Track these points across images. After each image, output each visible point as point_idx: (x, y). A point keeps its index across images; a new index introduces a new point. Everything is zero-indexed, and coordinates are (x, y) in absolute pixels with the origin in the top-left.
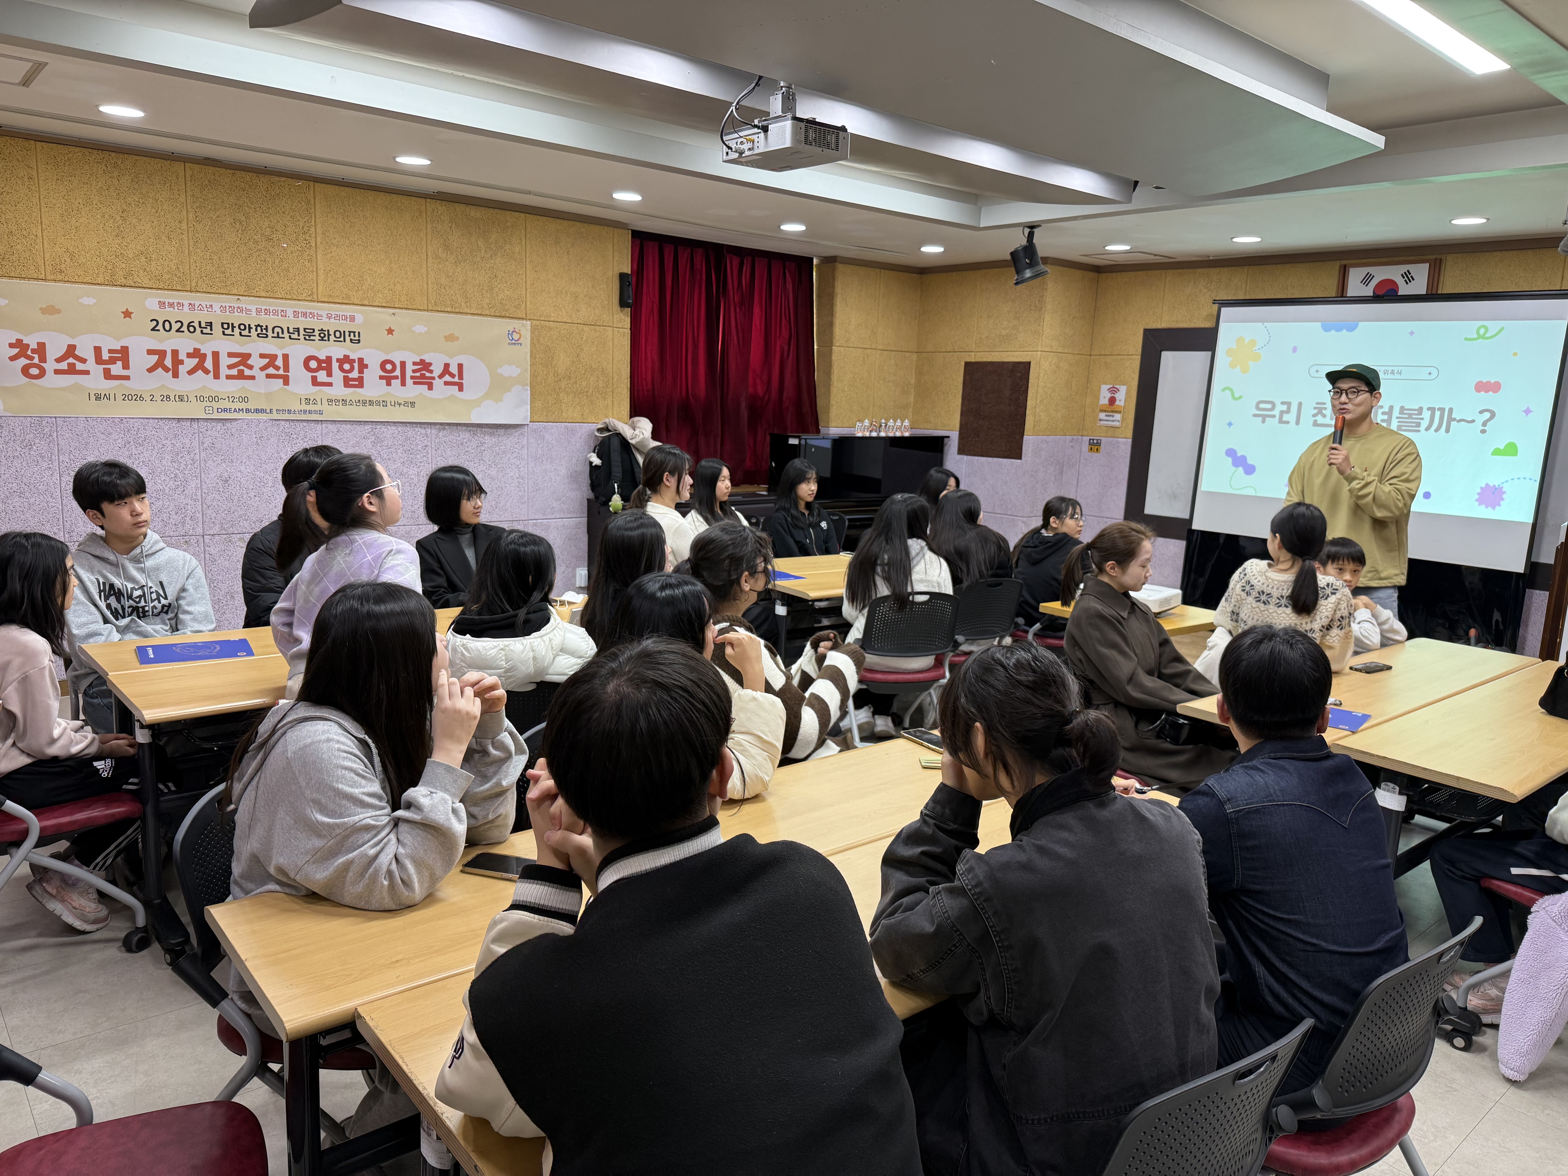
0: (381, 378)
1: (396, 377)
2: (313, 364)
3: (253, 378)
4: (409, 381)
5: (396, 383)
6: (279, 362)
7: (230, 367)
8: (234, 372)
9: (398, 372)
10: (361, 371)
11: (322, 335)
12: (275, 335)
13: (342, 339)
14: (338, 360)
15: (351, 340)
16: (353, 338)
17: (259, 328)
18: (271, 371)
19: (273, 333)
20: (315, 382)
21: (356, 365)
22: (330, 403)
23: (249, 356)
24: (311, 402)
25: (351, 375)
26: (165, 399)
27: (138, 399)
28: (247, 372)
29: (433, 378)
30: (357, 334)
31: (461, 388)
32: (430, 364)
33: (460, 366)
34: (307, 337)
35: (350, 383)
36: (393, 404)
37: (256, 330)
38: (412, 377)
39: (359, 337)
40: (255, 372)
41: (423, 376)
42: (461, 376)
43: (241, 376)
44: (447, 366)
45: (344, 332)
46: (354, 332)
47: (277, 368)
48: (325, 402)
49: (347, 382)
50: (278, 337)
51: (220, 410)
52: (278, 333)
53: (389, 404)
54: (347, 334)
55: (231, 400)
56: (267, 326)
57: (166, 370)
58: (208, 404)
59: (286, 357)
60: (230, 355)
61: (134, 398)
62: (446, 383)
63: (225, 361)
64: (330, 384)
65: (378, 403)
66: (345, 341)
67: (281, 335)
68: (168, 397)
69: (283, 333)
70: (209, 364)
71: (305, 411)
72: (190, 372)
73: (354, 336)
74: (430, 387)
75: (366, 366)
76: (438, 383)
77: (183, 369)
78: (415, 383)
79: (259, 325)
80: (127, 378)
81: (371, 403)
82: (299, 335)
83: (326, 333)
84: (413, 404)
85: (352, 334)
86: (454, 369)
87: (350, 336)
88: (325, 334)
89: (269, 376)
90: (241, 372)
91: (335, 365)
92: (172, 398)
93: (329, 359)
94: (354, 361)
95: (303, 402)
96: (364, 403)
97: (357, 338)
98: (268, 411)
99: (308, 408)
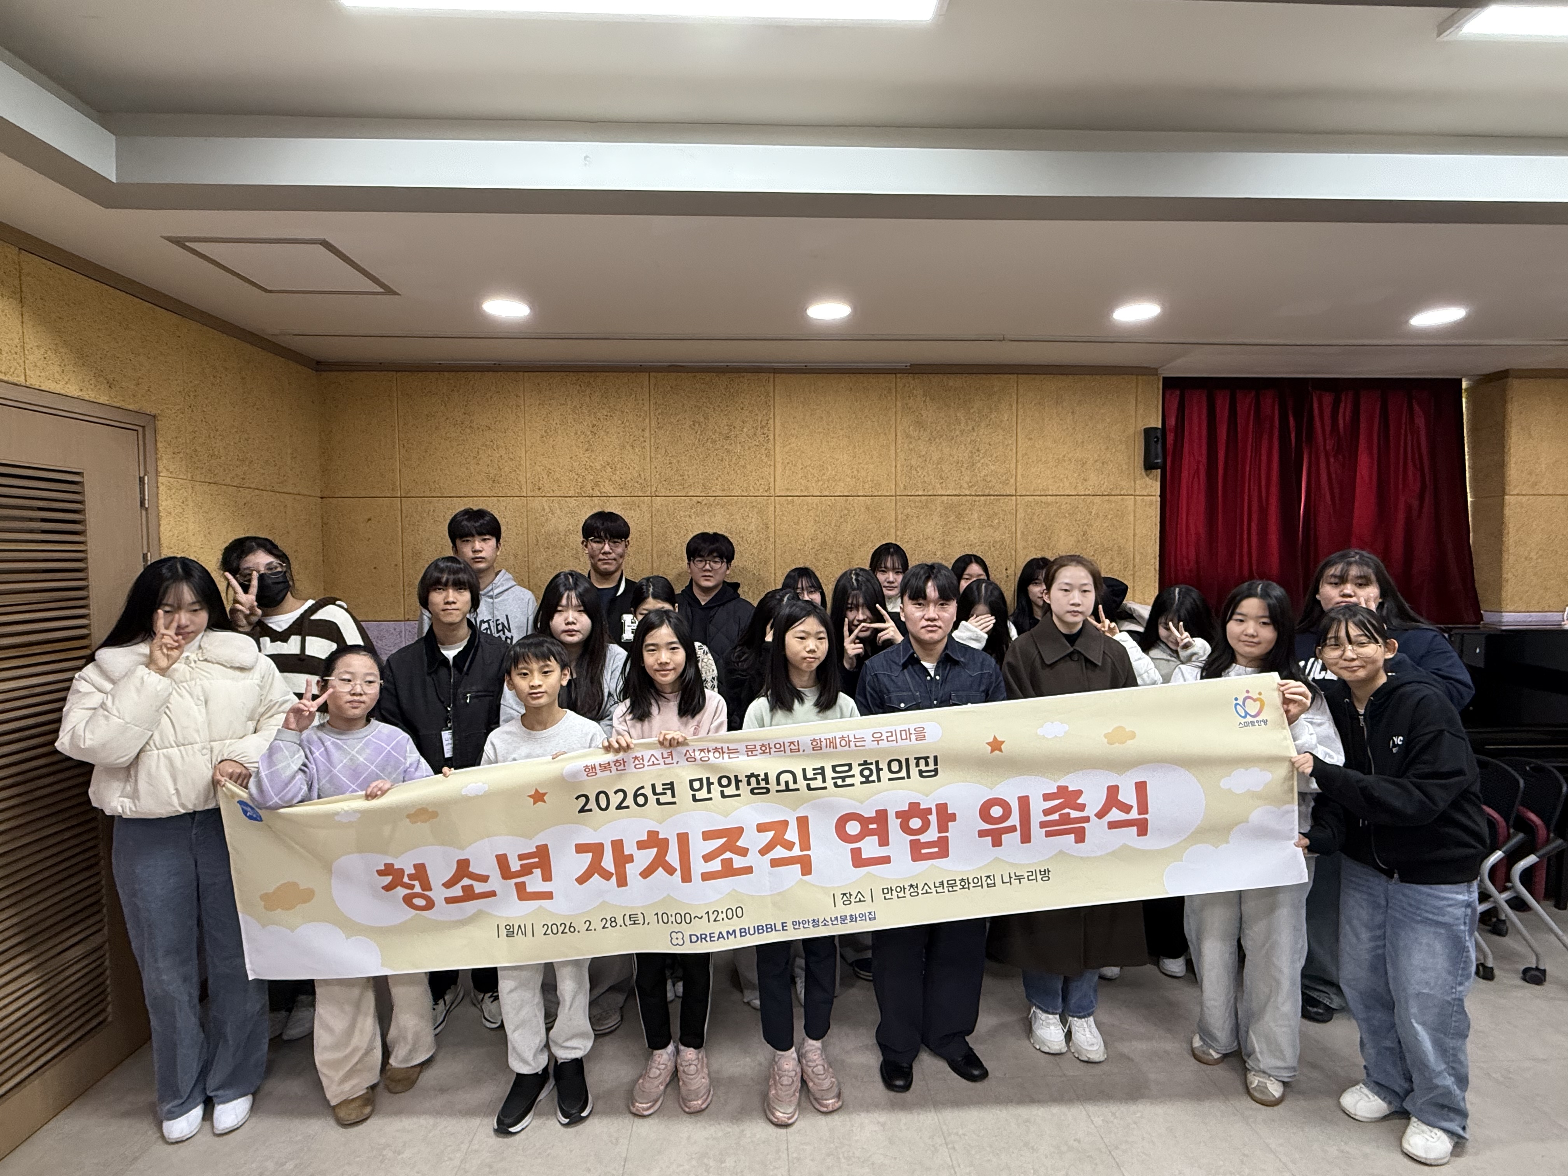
0: (982, 834)
1: (1012, 829)
2: (853, 828)
3: (748, 870)
4: (1037, 832)
5: (1011, 840)
6: (792, 834)
7: (707, 858)
8: (716, 865)
9: (1015, 819)
10: (943, 827)
11: (866, 773)
12: (783, 787)
13: (903, 773)
14: (898, 815)
15: (921, 772)
16: (924, 768)
17: (753, 780)
18: (779, 852)
19: (778, 783)
20: (858, 860)
21: (933, 818)
22: (888, 896)
23: (739, 831)
24: (853, 900)
25: (924, 838)
26: (608, 925)
27: (567, 930)
28: (739, 862)
29: (1087, 819)
30: (931, 761)
31: (1142, 828)
32: (1079, 793)
33: (1141, 787)
34: (840, 782)
35: (924, 851)
36: (1007, 879)
37: (749, 784)
38: (1043, 825)
39: (936, 763)
40: (753, 859)
41: (1065, 819)
42: (1143, 807)
43: (728, 870)
44: (1113, 791)
45: (907, 760)
46: (926, 759)
47: (789, 846)
48: (878, 895)
49: (917, 852)
50: (787, 789)
51: (694, 939)
52: (787, 783)
53: (998, 881)
54: (912, 763)
55: (712, 917)
56: (766, 774)
57: (607, 876)
58: (677, 928)
59: (803, 822)
60: (708, 836)
61: (561, 929)
62: (1113, 825)
63: (699, 848)
64: (886, 860)
65: (978, 883)
66: (909, 777)
67: (792, 786)
68: (613, 920)
69: (795, 782)
70: (673, 857)
71: (843, 919)
72: (646, 873)
73: (927, 764)
74: (1080, 837)
75: (953, 817)
76: (1095, 829)
77: (633, 870)
78: (1048, 834)
79: (752, 775)
80: (549, 896)
81: (965, 884)
82: (824, 781)
83: (873, 767)
84: (1045, 874)
85: (922, 762)
86: (1128, 796)
87: (917, 765)
88: (871, 770)
89: (775, 863)
90: (727, 863)
91: (894, 824)
92: (620, 921)
93: (882, 816)
94: (929, 811)
95: (839, 902)
96: (952, 885)
97: (932, 767)
98: (779, 927)
99: (848, 911)
